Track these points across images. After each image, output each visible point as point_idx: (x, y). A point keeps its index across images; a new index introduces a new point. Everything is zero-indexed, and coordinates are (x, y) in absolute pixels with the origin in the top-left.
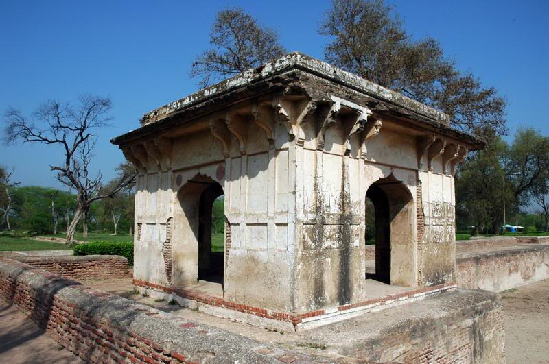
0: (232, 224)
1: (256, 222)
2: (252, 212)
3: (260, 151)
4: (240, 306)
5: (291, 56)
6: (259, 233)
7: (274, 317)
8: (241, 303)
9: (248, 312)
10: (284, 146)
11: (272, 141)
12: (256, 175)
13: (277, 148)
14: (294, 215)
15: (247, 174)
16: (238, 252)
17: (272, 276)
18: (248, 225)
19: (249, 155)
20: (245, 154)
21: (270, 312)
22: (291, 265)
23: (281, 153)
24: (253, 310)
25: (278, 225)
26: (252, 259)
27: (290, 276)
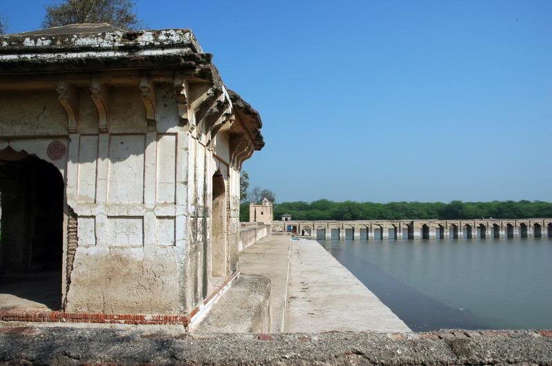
0: (82, 217)
1: (125, 214)
2: (118, 203)
3: (131, 131)
4: (97, 315)
5: (184, 32)
6: (128, 228)
7: (155, 321)
8: (98, 312)
9: (111, 322)
10: (171, 130)
11: (152, 123)
12: (125, 159)
13: (160, 131)
14: (185, 207)
15: (108, 157)
16: (93, 251)
17: (152, 276)
18: (108, 217)
19: (112, 134)
20: (107, 132)
21: (148, 317)
22: (180, 262)
23: (165, 137)
24: (120, 317)
25: (159, 217)
26: (119, 258)
27: (179, 273)
